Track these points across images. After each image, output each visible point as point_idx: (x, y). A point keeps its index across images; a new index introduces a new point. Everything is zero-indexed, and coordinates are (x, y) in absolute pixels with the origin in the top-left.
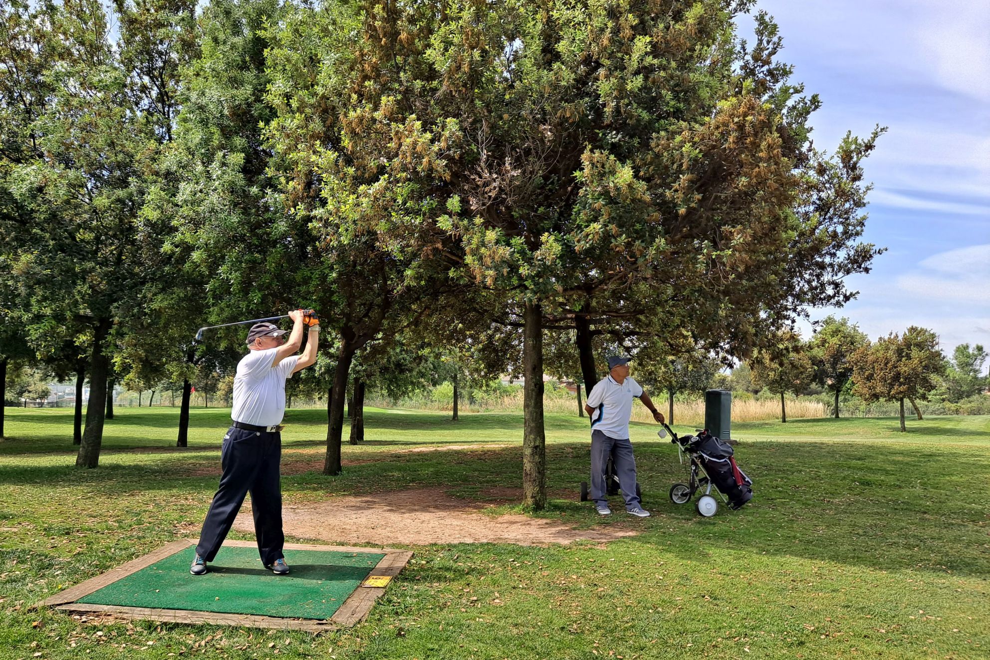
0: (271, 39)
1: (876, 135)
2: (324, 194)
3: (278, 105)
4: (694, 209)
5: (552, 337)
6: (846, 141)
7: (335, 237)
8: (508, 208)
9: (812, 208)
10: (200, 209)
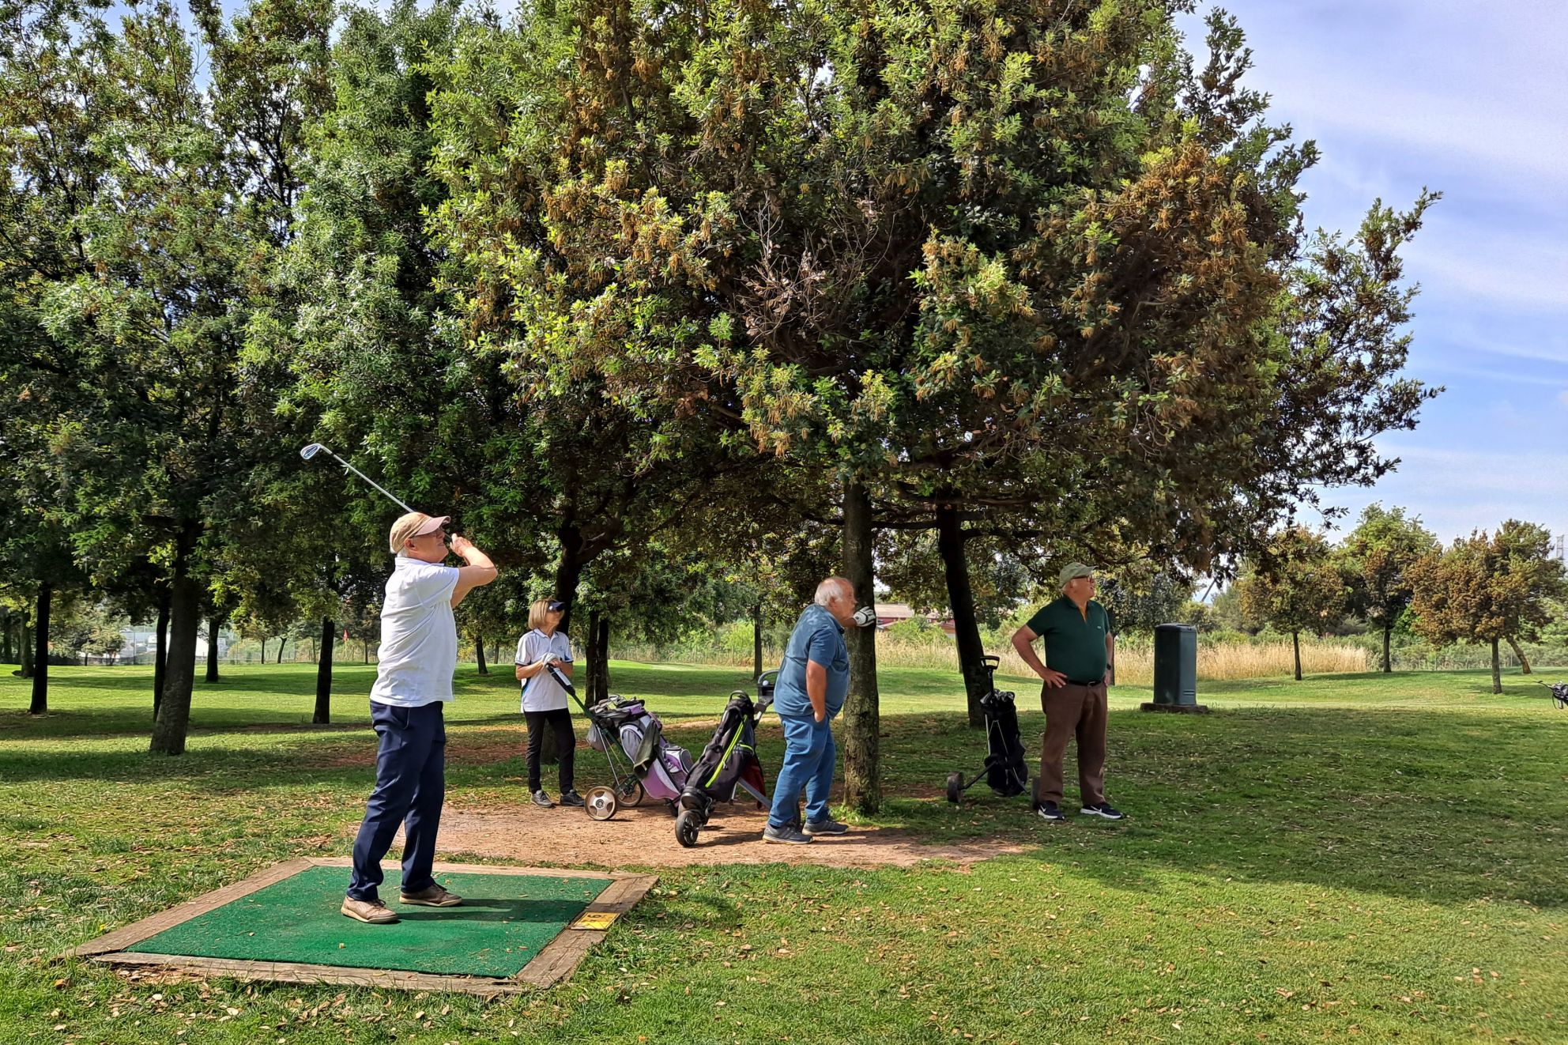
0: (438, 76)
1: (1422, 205)
2: (518, 316)
3: (449, 179)
4: (1107, 327)
6: (1373, 215)
7: (542, 384)
8: (809, 332)
9: (1319, 325)
10: (332, 346)
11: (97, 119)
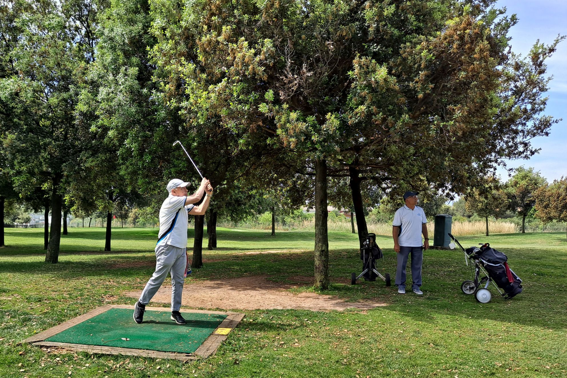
1: (557, 42)
2: (187, 92)
3: (158, 35)
4: (429, 94)
5: (334, 182)
6: (535, 47)
7: (195, 120)
8: (304, 97)
9: (510, 93)
10: (112, 104)
11: (17, 13)
